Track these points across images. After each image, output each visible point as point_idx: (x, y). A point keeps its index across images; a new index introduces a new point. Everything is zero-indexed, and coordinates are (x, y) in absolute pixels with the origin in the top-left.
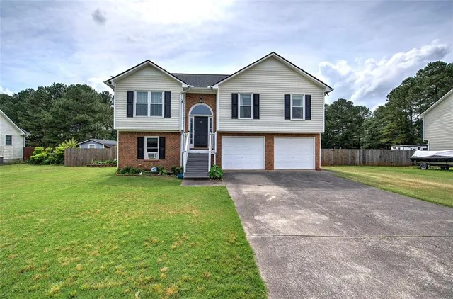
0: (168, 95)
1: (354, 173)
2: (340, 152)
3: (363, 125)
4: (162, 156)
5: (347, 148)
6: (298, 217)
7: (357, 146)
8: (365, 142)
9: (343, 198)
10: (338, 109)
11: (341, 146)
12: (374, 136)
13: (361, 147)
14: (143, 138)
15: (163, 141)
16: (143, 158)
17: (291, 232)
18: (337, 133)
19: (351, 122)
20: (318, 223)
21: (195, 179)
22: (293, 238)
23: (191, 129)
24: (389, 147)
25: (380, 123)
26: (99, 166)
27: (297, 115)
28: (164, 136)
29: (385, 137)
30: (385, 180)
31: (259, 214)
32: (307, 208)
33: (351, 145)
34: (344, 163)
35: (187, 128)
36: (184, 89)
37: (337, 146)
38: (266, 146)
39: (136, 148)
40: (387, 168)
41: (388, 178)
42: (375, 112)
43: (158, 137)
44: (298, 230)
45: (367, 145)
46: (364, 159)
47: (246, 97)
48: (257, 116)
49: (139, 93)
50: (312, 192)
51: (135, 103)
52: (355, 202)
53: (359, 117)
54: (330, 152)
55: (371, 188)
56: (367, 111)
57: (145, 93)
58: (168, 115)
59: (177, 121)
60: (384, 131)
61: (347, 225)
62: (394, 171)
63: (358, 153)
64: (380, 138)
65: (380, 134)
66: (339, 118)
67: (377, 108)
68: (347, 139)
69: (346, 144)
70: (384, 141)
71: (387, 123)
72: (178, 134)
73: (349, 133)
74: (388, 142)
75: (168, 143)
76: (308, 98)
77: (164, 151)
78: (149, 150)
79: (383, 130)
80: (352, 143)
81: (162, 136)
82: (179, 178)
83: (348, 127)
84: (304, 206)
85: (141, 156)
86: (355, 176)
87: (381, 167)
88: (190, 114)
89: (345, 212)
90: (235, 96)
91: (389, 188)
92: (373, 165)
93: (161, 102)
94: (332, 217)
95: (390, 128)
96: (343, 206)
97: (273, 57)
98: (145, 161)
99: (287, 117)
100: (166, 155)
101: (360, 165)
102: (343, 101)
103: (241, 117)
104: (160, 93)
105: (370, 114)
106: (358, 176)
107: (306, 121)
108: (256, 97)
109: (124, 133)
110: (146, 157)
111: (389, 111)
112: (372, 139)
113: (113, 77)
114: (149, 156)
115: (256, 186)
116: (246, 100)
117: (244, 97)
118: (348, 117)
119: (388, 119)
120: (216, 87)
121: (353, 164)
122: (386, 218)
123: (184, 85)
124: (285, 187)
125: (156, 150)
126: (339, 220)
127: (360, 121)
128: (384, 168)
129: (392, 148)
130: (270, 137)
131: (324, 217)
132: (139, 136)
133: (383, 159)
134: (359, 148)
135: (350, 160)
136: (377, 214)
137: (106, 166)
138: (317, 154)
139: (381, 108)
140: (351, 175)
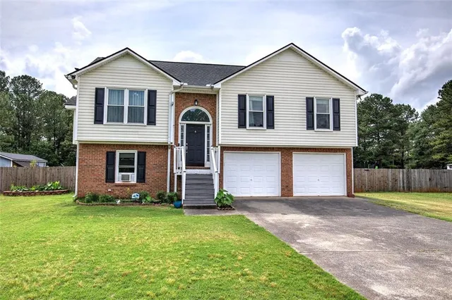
0: (152, 94)
1: (396, 200)
2: (378, 172)
3: (407, 132)
4: (141, 178)
5: (385, 166)
6: (341, 240)
7: (400, 164)
8: (411, 159)
9: (385, 225)
10: (371, 109)
11: (377, 165)
12: (423, 149)
13: (406, 166)
14: (114, 153)
15: (142, 156)
16: (114, 182)
17: (338, 250)
18: (370, 144)
19: (390, 128)
20: (362, 244)
21: (199, 208)
22: (342, 253)
23: (182, 141)
24: (444, 166)
25: (431, 130)
26: (24, 194)
27: (324, 124)
28: (144, 150)
29: (439, 151)
30: (433, 208)
31: (299, 238)
32: (347, 233)
33: (391, 162)
34: (383, 189)
35: (176, 139)
36: (175, 87)
37: (372, 164)
38: (283, 165)
39: (104, 166)
40: (439, 195)
41: (437, 206)
42: (424, 114)
43: (136, 152)
44: (345, 248)
45: (414, 163)
46: (409, 182)
47: (258, 100)
48: (271, 125)
49: (111, 91)
50: (350, 220)
51: (106, 104)
52: (398, 228)
53: (401, 122)
54: (364, 172)
55: (415, 216)
56: (412, 112)
57: (121, 91)
58: (152, 121)
59: (164, 130)
60: (437, 142)
61: (390, 244)
62: (446, 198)
63: (400, 174)
64: (432, 153)
65: (432, 147)
66: (372, 122)
67: (426, 108)
68: (385, 154)
69: (383, 161)
70: (437, 157)
71: (440, 131)
72: (164, 147)
73: (387, 144)
74: (443, 159)
75: (151, 160)
76: (336, 102)
77: (144, 170)
78: (121, 170)
79: (435, 141)
80: (393, 160)
81: (140, 150)
82: (176, 207)
83: (386, 136)
84: (344, 232)
85: (110, 178)
86: (397, 203)
87: (431, 194)
88: (180, 121)
89: (388, 236)
90: (242, 98)
91: (436, 215)
92: (420, 190)
93: (142, 104)
94: (375, 239)
95: (444, 139)
96: (385, 231)
97: (292, 49)
98: (118, 186)
99: (310, 126)
100: (146, 176)
101: (404, 191)
102: (378, 97)
103: (250, 126)
104: (141, 92)
105: (417, 116)
106: (401, 204)
107: (335, 132)
108: (270, 100)
109: (85, 145)
110: (118, 180)
111: (442, 114)
112: (421, 154)
113: (77, 70)
114: (123, 178)
115: (280, 215)
116: (256, 104)
117: (254, 99)
118: (386, 121)
119: (441, 126)
120: (218, 86)
121: (394, 190)
122: (428, 239)
123: (176, 83)
124: (315, 215)
125: (132, 170)
126: (382, 241)
127: (403, 126)
128: (435, 194)
129: (448, 168)
130: (287, 152)
131: (366, 240)
132: (109, 151)
133: (434, 183)
134: (403, 168)
135: (390, 184)
136: (419, 237)
137: (35, 194)
138: (348, 176)
139: (431, 108)
140: (393, 202)
